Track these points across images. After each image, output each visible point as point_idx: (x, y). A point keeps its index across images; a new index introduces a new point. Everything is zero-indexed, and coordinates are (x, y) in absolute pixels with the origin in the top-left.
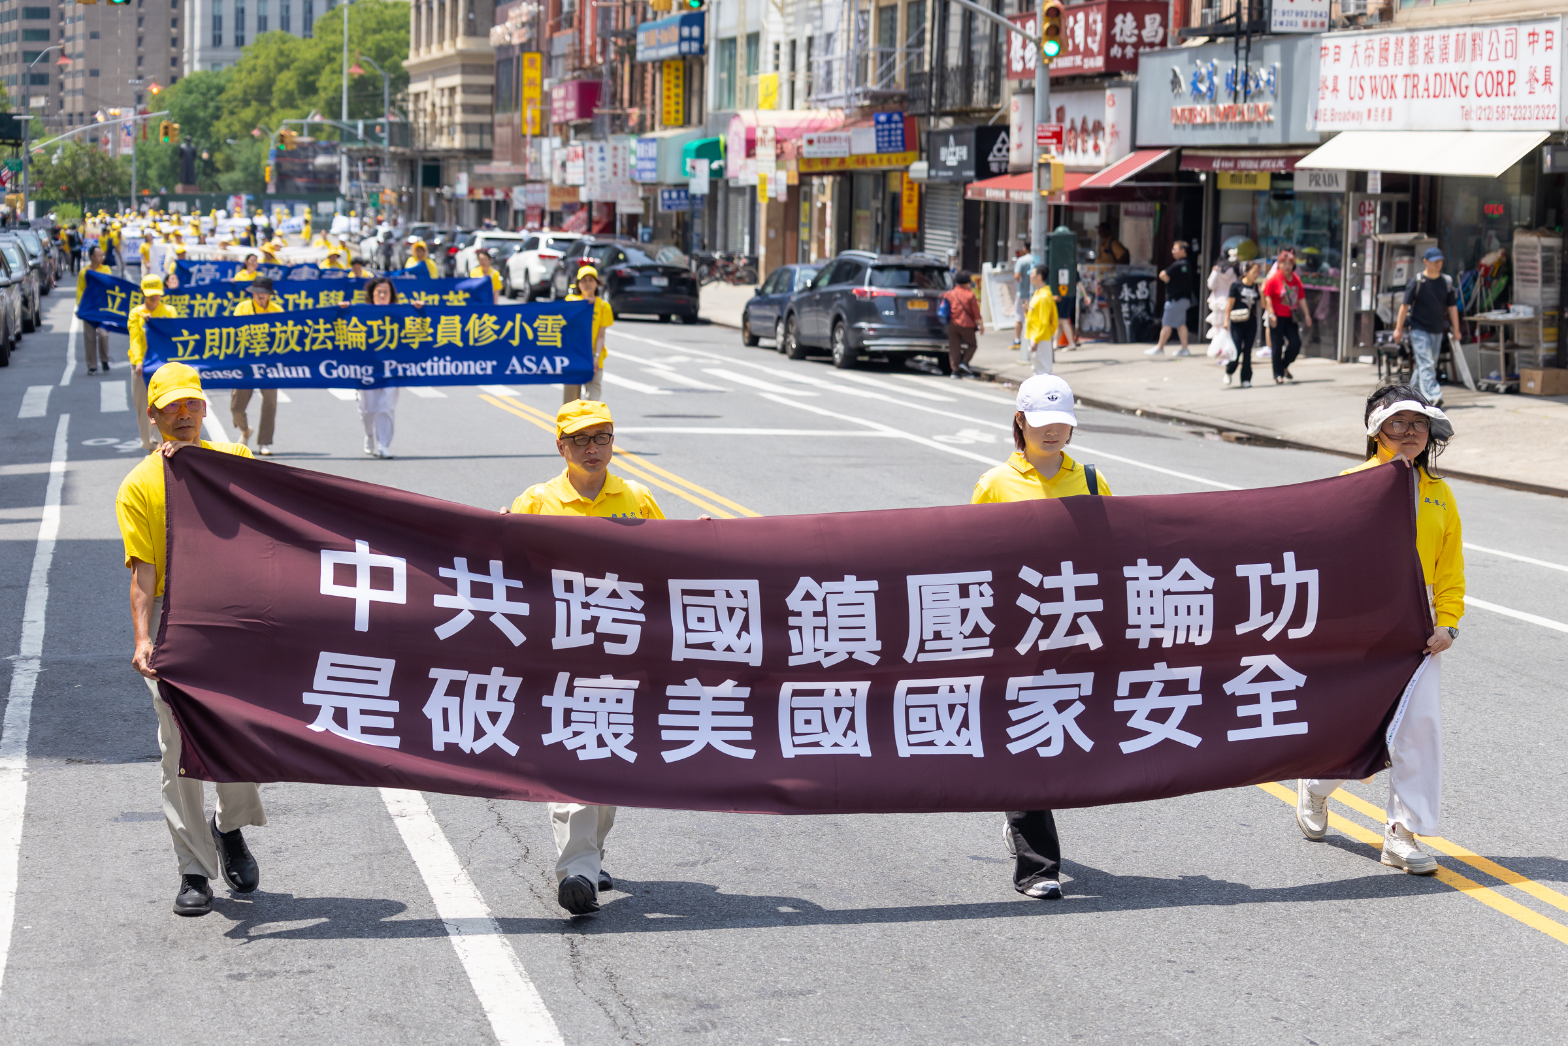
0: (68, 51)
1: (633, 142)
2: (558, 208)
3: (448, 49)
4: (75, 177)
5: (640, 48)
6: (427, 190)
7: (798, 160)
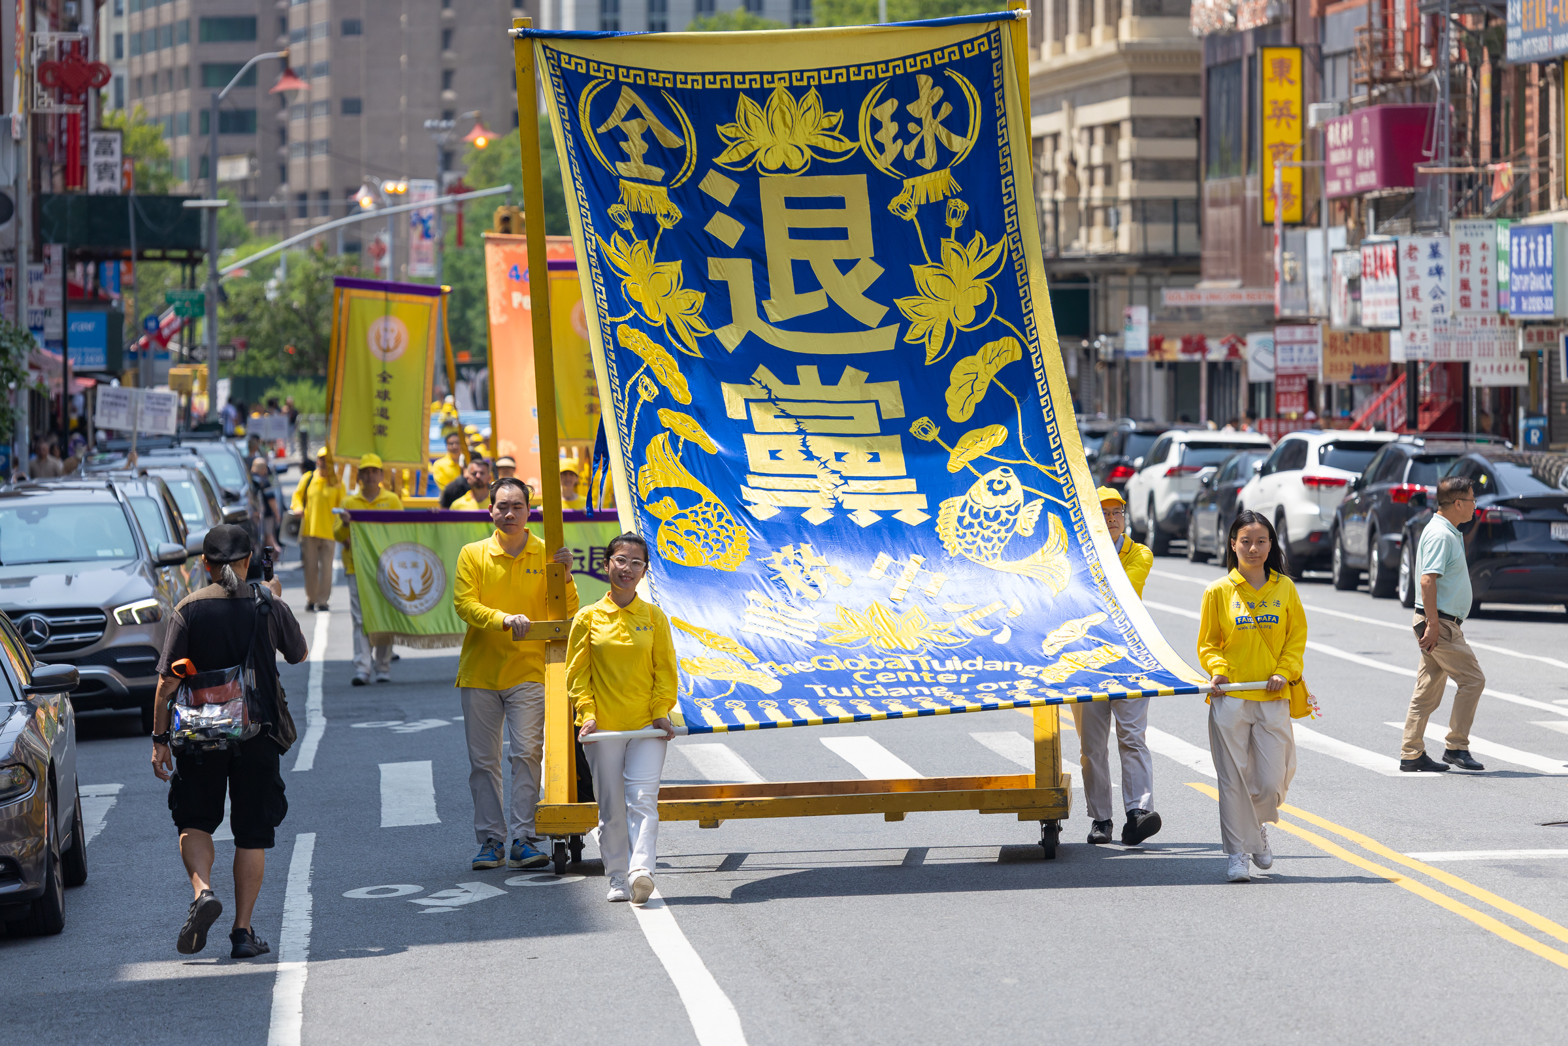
0: (296, 62)
1: (1502, 235)
2: (1343, 377)
3: (1102, 43)
4: (314, 327)
5: (1512, 33)
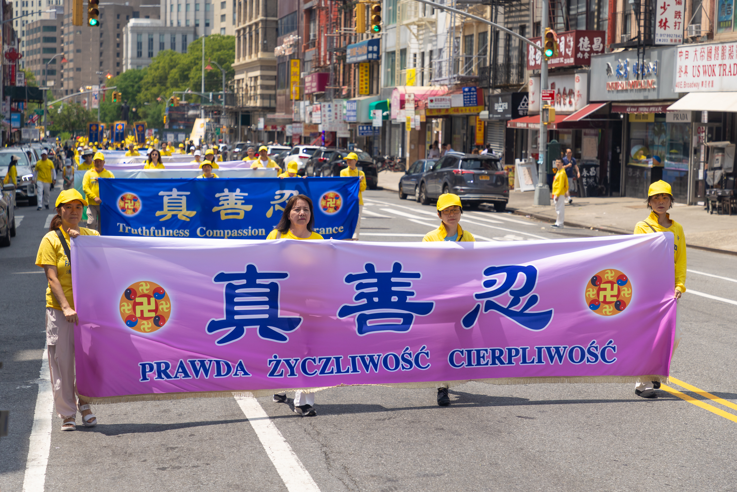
0: (65, 58)
1: (345, 102)
2: (308, 135)
3: (254, 58)
4: (69, 120)
5: (348, 57)
6: (243, 127)
7: (425, 110)
